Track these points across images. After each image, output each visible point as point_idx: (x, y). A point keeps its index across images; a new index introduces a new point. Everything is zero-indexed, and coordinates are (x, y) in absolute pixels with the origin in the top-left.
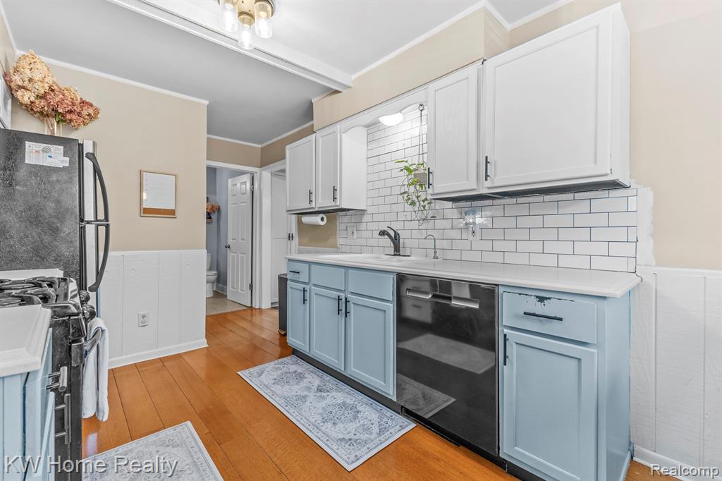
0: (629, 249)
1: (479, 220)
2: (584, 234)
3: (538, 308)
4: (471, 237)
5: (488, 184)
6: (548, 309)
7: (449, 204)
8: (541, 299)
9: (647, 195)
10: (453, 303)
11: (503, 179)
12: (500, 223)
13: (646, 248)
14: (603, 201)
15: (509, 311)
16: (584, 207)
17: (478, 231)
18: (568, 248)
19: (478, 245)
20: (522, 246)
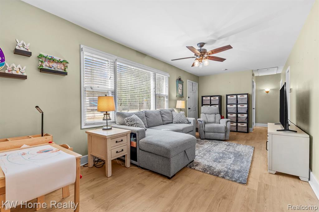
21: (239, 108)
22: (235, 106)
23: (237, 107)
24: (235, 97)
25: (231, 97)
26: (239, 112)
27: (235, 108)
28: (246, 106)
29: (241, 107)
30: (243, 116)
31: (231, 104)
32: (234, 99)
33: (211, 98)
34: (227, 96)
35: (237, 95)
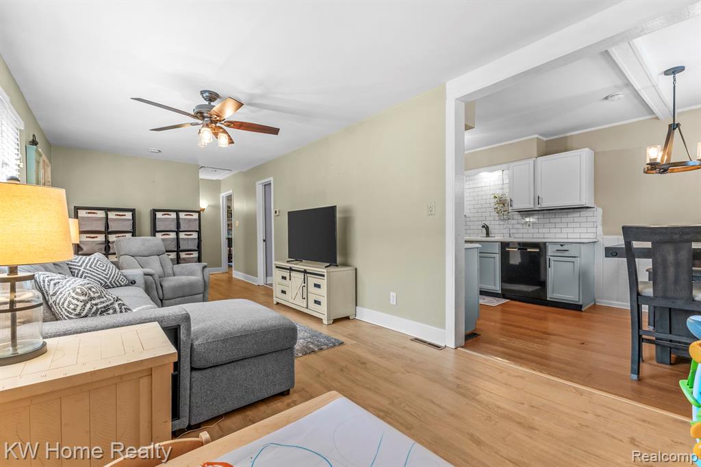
0: (594, 230)
1: (532, 220)
2: (578, 225)
3: (561, 248)
4: (528, 227)
5: (539, 206)
6: (564, 248)
7: (517, 213)
8: (562, 245)
9: (600, 211)
10: (528, 250)
11: (546, 204)
12: (541, 221)
13: (600, 229)
14: (584, 213)
15: (551, 251)
16: (578, 214)
17: (531, 225)
18: (571, 230)
19: (531, 230)
20: (552, 230)
21: (182, 239)
22: (173, 235)
23: (178, 238)
24: (173, 215)
25: (164, 216)
26: (182, 248)
27: (173, 239)
28: (195, 235)
29: (186, 237)
30: (192, 256)
31: (165, 232)
32: (172, 221)
33: (107, 215)
34: (154, 211)
35: (177, 212)
